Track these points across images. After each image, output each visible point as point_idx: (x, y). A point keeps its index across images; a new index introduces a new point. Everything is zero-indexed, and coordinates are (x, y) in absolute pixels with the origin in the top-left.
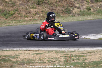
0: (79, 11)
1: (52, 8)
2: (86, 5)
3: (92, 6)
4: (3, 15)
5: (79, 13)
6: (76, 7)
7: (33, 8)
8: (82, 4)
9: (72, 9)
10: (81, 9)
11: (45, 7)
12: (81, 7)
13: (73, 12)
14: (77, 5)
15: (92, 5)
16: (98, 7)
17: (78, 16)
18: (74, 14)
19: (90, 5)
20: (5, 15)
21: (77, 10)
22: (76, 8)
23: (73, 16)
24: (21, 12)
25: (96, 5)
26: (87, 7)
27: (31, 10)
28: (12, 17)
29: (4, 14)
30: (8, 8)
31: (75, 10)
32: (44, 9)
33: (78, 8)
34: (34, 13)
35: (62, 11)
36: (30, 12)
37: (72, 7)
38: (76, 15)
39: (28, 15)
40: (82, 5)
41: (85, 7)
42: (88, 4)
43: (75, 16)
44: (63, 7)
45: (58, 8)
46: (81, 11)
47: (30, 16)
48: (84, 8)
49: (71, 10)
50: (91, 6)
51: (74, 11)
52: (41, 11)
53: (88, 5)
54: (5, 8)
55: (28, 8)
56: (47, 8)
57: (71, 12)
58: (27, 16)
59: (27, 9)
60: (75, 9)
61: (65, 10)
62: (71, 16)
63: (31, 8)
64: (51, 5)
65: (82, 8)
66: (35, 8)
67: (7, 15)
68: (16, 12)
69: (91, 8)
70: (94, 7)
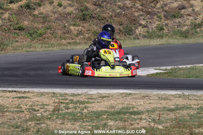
0: (145, 31)
2: (157, 23)
3: (166, 25)
4: (29, 35)
5: (145, 34)
6: (141, 25)
7: (74, 25)
8: (151, 21)
9: (135, 28)
10: (148, 28)
11: (94, 25)
12: (148, 25)
13: (135, 32)
14: (143, 22)
15: (166, 22)
16: (175, 25)
17: (143, 39)
18: (136, 35)
19: (163, 22)
20: (31, 36)
21: (142, 29)
22: (141, 27)
23: (135, 39)
24: (56, 31)
26: (159, 25)
27: (72, 28)
28: (41, 38)
29: (29, 33)
30: (36, 25)
31: (139, 30)
33: (145, 27)
34: (75, 32)
35: (119, 31)
36: (69, 32)
37: (134, 24)
38: (140, 38)
39: (67, 35)
40: (150, 22)
41: (155, 26)
42: (160, 21)
43: (138, 38)
44: (121, 25)
46: (148, 32)
47: (69, 37)
48: (153, 27)
50: (164, 24)
51: (137, 32)
52: (87, 31)
53: (159, 23)
54: (31, 24)
55: (67, 25)
57: (133, 32)
58: (64, 38)
59: (65, 27)
60: (140, 28)
61: (124, 29)
62: (132, 38)
63: (71, 25)
65: (150, 27)
66: (78, 26)
67: (33, 35)
68: (49, 31)
69: (165, 28)
70: (169, 26)
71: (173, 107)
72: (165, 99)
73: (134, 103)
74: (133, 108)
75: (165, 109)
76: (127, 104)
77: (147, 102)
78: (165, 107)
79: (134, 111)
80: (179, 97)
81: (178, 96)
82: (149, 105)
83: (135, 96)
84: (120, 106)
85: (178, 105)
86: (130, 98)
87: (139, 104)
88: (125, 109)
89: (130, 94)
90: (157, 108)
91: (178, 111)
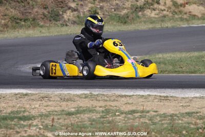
0: (76, 15)
1: (25, 10)
2: (90, 5)
3: (101, 8)
5: (74, 19)
6: (70, 8)
8: (82, 3)
9: (63, 12)
10: (79, 12)
11: (12, 8)
12: (79, 8)
13: (63, 17)
14: (73, 5)
15: (101, 4)
16: (112, 9)
17: (72, 25)
18: (65, 21)
19: (97, 5)
21: (71, 13)
22: (70, 10)
23: (62, 25)
25: (109, 4)
26: (92, 8)
31: (68, 14)
32: (8, 12)
33: (74, 10)
35: (42, 16)
37: (62, 7)
38: (68, 24)
40: (82, 5)
41: (88, 9)
42: (94, 3)
43: (66, 25)
44: (45, 8)
45: (36, 10)
46: (78, 17)
48: (85, 11)
49: (61, 13)
50: (99, 6)
51: (65, 16)
52: (3, 16)
53: (93, 5)
56: (15, 9)
57: (60, 17)
60: (69, 12)
61: (49, 13)
62: (59, 25)
64: (23, 4)
65: (81, 10)
69: (99, 11)
70: (105, 9)
71: (73, 110)
72: (68, 100)
73: (28, 106)
74: (24, 112)
75: (63, 113)
76: (19, 108)
77: (45, 104)
78: (63, 111)
79: (24, 116)
80: (86, 97)
81: (84, 96)
82: (45, 108)
83: (32, 97)
84: (9, 110)
85: (81, 107)
86: (25, 99)
87: (33, 107)
88: (14, 114)
89: (26, 95)
90: (53, 111)
91: (78, 115)
